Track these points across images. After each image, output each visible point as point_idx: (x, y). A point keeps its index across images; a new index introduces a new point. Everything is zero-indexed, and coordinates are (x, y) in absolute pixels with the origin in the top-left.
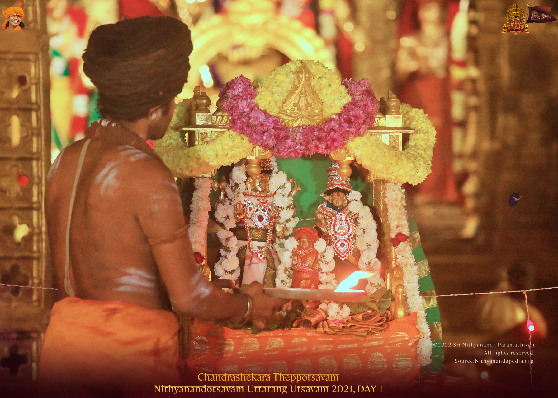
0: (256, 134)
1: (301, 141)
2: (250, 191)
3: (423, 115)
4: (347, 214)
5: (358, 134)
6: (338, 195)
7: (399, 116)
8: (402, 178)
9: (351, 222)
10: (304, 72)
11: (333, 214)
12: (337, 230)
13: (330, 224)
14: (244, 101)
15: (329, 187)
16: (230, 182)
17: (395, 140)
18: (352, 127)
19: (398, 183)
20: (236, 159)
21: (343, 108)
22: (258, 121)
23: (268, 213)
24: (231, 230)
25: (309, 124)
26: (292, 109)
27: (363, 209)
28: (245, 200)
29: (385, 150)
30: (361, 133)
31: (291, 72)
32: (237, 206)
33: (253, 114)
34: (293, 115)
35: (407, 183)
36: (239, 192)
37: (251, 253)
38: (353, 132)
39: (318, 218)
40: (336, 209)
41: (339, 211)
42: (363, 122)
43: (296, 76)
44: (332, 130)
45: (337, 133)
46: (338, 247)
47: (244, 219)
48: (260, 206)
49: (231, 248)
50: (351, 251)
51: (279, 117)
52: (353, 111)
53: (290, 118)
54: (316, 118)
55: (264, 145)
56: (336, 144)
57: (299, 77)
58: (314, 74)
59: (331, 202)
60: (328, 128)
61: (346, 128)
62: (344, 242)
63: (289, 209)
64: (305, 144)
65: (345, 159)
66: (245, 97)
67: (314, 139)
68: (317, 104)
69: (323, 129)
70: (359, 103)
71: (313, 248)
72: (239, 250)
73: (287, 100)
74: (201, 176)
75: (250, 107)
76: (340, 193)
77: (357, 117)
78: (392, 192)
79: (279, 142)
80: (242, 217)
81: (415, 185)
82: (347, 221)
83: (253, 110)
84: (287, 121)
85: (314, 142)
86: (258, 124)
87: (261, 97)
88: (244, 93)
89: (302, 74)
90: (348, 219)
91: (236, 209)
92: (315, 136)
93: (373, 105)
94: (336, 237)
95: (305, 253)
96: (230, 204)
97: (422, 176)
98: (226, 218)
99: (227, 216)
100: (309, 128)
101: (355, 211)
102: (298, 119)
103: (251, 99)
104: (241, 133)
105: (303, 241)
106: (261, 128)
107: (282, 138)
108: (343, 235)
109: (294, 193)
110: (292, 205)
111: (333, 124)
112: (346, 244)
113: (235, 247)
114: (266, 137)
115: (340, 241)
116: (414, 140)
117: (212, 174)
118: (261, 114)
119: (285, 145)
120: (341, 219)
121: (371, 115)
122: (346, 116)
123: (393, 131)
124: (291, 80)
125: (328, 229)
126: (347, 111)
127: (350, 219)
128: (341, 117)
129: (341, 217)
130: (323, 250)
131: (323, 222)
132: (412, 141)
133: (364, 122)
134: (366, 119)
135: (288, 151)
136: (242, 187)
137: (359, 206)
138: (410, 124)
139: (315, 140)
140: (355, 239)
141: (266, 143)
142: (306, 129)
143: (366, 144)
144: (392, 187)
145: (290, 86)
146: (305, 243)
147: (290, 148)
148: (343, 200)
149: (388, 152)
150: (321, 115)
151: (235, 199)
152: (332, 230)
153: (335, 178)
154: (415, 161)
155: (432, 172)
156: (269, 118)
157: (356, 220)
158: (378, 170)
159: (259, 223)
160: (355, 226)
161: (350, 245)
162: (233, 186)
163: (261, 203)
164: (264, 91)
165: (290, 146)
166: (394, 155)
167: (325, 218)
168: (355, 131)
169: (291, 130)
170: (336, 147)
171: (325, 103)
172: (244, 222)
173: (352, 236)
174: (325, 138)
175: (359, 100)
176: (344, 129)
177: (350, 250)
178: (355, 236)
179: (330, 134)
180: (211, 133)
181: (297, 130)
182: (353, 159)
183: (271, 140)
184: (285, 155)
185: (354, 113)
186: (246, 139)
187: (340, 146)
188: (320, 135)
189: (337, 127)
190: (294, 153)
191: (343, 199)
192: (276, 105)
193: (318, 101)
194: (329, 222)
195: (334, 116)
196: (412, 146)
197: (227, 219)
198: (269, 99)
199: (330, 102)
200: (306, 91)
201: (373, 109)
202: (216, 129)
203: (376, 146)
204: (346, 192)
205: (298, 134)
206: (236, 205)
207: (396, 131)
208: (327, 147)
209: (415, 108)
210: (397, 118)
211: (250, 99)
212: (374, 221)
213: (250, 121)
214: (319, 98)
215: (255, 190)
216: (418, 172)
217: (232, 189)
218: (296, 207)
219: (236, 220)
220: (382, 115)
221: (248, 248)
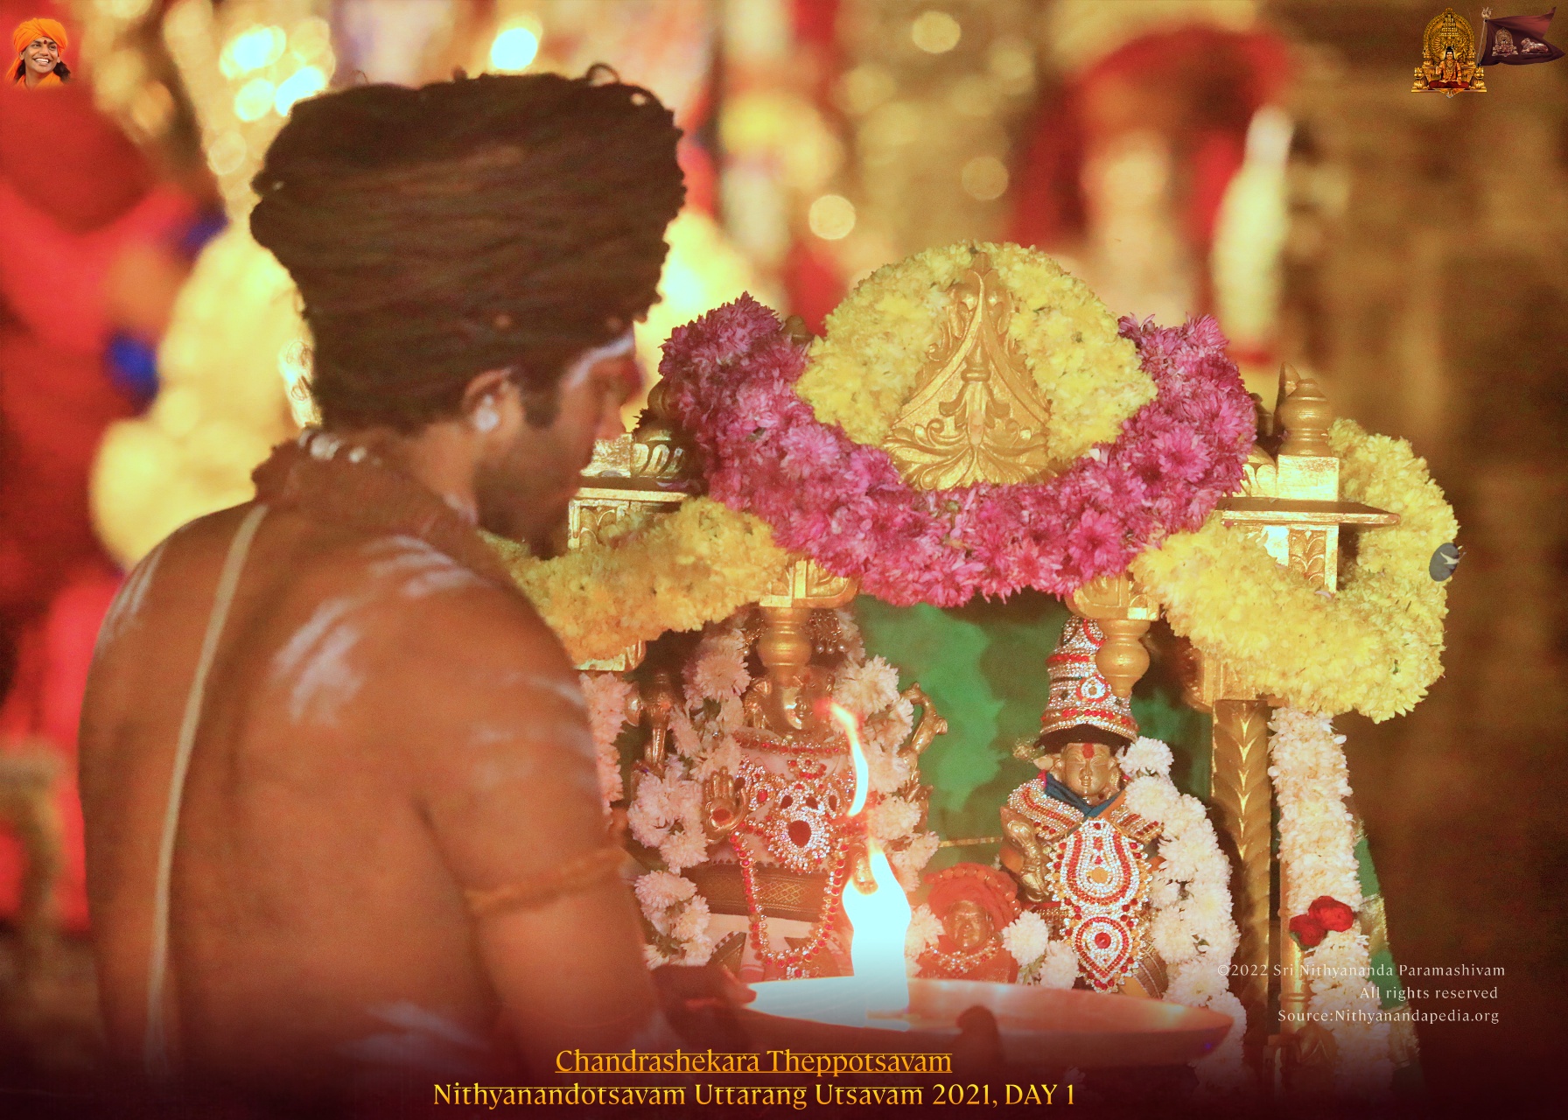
0: (804, 512)
1: (970, 541)
2: (760, 729)
3: (1407, 463)
4: (1121, 824)
5: (1182, 522)
6: (1089, 754)
7: (1329, 459)
8: (1338, 692)
9: (1134, 854)
10: (982, 287)
11: (1067, 821)
12: (1081, 882)
13: (1056, 860)
14: (761, 390)
15: (1055, 720)
16: (687, 697)
17: (1312, 547)
18: (1161, 496)
19: (1320, 709)
20: (724, 605)
21: (1127, 425)
22: (812, 465)
23: (827, 815)
24: (687, 873)
25: (997, 481)
26: (935, 425)
27: (1180, 806)
28: (742, 763)
29: (1281, 587)
30: (1194, 518)
31: (935, 288)
32: (712, 786)
33: (792, 438)
34: (938, 447)
35: (1355, 712)
36: (720, 731)
37: (759, 963)
38: (1164, 513)
39: (1014, 835)
40: (1080, 804)
41: (1091, 811)
42: (1201, 475)
43: (953, 303)
44: (1087, 506)
45: (1107, 517)
46: (1087, 948)
47: (737, 834)
48: (799, 787)
49: (687, 941)
50: (1136, 965)
51: (885, 452)
52: (1168, 435)
53: (927, 458)
54: (1023, 459)
55: (831, 554)
56: (1100, 557)
57: (965, 304)
58: (1018, 295)
59: (1061, 777)
60: (1073, 497)
61: (1141, 497)
62: (1107, 928)
63: (905, 801)
64: (987, 554)
65: (1126, 615)
66: (761, 375)
67: (1019, 535)
68: (1027, 408)
69: (1054, 499)
70: (1187, 407)
71: (1000, 949)
72: (715, 950)
73: (916, 389)
74: (587, 669)
75: (780, 413)
76: (1096, 746)
77: (1178, 458)
78: (1299, 744)
79: (888, 546)
80: (731, 825)
81: (1382, 722)
82: (1119, 849)
83: (794, 422)
84: (915, 467)
85: (1021, 547)
86: (812, 476)
87: (822, 374)
88: (760, 360)
89: (977, 294)
90: (1123, 844)
91: (707, 796)
92: (1023, 524)
93: (1238, 414)
94: (1077, 909)
95: (968, 964)
96: (688, 777)
97: (1412, 686)
98: (668, 828)
99: (673, 822)
100: (1000, 496)
101: (1148, 815)
102: (956, 462)
103: (786, 381)
104: (747, 510)
105: (962, 918)
106: (824, 491)
107: (899, 532)
108: (1105, 901)
109: (921, 741)
110: (912, 786)
111: (1092, 482)
112: (1116, 937)
113: (701, 938)
114: (839, 524)
115: (1095, 924)
116: (1378, 553)
117: (627, 660)
118: (824, 437)
119: (912, 558)
120: (1098, 843)
121: (1231, 452)
122: (1138, 455)
123: (1306, 514)
124: (933, 315)
125: (1049, 877)
126: (1142, 435)
127: (1131, 844)
128: (1119, 457)
129: (1098, 833)
130: (1035, 956)
131: (1032, 851)
132: (1369, 557)
133: (1206, 479)
134: (1213, 467)
135: (921, 581)
136: (732, 714)
137: (1165, 794)
138: (1361, 491)
139: (1023, 539)
140: (1150, 920)
141: (839, 549)
142: (989, 497)
143: (1208, 561)
144: (1298, 726)
145: (928, 340)
146: (971, 926)
147: (928, 568)
148: (1104, 771)
149: (1290, 593)
150: (1042, 449)
151: (704, 759)
152: (1063, 880)
153: (1078, 690)
154: (1386, 629)
155: (1445, 673)
156: (854, 455)
157: (1154, 846)
158: (1250, 658)
159: (794, 848)
160: (1150, 871)
161: (1131, 941)
162: (698, 712)
163: (802, 775)
164: (833, 354)
165: (928, 562)
166: (1310, 606)
167: (1037, 836)
168: (1173, 509)
169: (931, 500)
170: (1100, 570)
171: (1059, 404)
172: (739, 847)
173: (1139, 907)
174: (1060, 532)
175: (1185, 397)
176: (1133, 501)
177: (1130, 960)
178: (1147, 906)
179: (1080, 519)
180: (625, 507)
181: (956, 502)
182: (1154, 617)
183: (862, 536)
184: (910, 592)
185: (1169, 443)
186: (762, 530)
187: (1117, 564)
188: (1041, 520)
189: (1107, 493)
190: (944, 588)
191: (1106, 766)
192: (877, 406)
193: (1031, 397)
194: (1053, 850)
195: (1096, 454)
196: (1371, 576)
197: (676, 832)
198: (853, 384)
199: (1077, 401)
200: (986, 358)
201: (1239, 428)
202: (647, 493)
203: (1244, 568)
204: (1118, 743)
205: (959, 518)
206: (707, 783)
207: (1318, 514)
208: (1069, 568)
209: (1378, 435)
210: (1319, 468)
211: (782, 381)
212: (1220, 851)
213: (784, 463)
214: (1035, 385)
215: (780, 725)
216: (1396, 672)
217: (692, 719)
218: (929, 792)
219: (708, 837)
220: (1263, 456)
221: (749, 941)
